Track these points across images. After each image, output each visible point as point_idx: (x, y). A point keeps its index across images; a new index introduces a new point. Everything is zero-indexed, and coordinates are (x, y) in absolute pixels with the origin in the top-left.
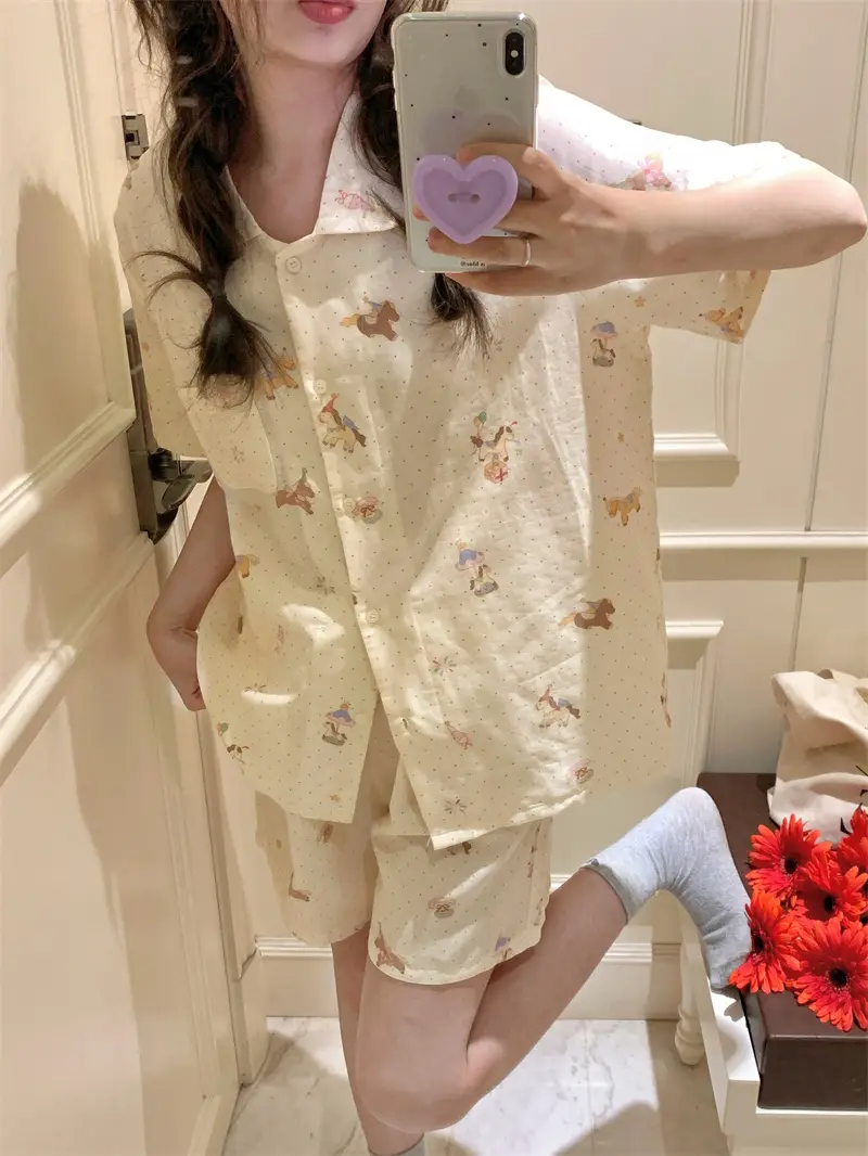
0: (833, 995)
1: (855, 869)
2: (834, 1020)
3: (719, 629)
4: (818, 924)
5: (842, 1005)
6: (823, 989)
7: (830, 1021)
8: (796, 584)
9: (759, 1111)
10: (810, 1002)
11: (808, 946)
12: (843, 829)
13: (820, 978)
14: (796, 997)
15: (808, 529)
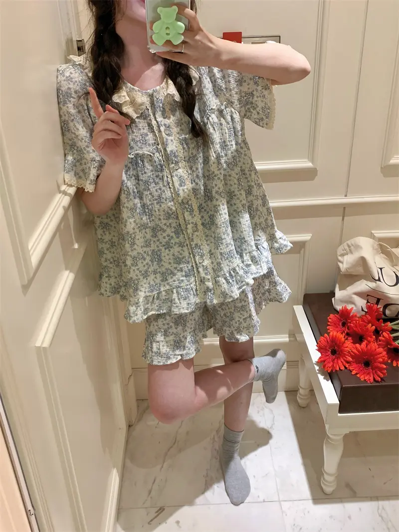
0: (366, 371)
1: (370, 325)
2: (366, 378)
3: (310, 237)
4: (357, 345)
5: (368, 374)
6: (361, 369)
7: (365, 380)
8: (341, 218)
9: (339, 415)
10: (357, 374)
11: (353, 353)
12: (363, 310)
13: (360, 365)
14: (351, 372)
15: (346, 196)
